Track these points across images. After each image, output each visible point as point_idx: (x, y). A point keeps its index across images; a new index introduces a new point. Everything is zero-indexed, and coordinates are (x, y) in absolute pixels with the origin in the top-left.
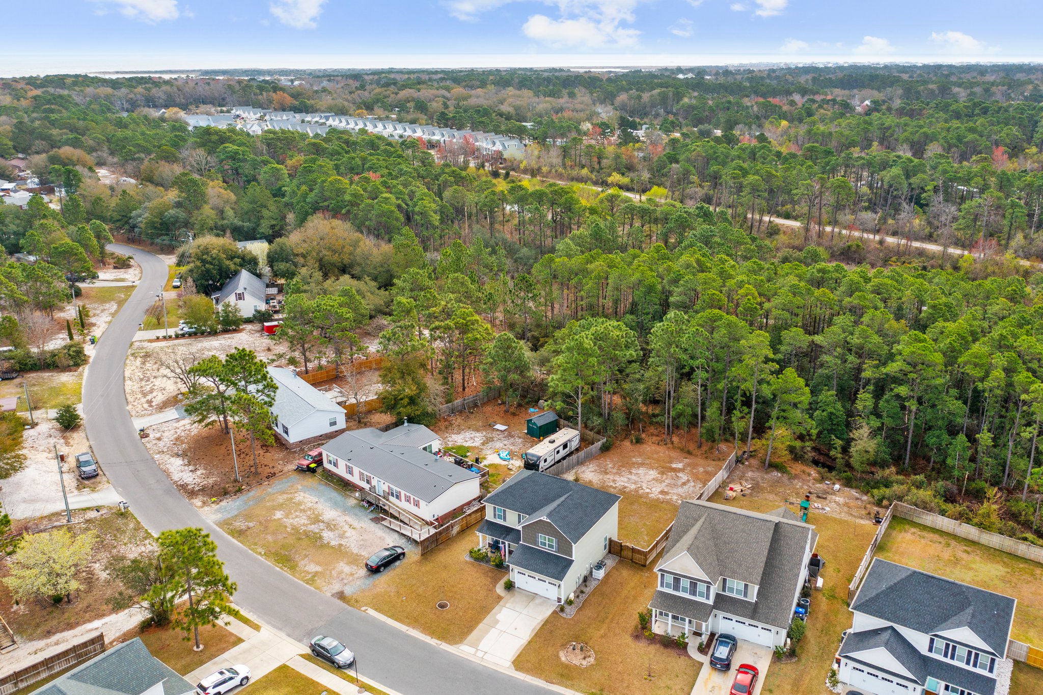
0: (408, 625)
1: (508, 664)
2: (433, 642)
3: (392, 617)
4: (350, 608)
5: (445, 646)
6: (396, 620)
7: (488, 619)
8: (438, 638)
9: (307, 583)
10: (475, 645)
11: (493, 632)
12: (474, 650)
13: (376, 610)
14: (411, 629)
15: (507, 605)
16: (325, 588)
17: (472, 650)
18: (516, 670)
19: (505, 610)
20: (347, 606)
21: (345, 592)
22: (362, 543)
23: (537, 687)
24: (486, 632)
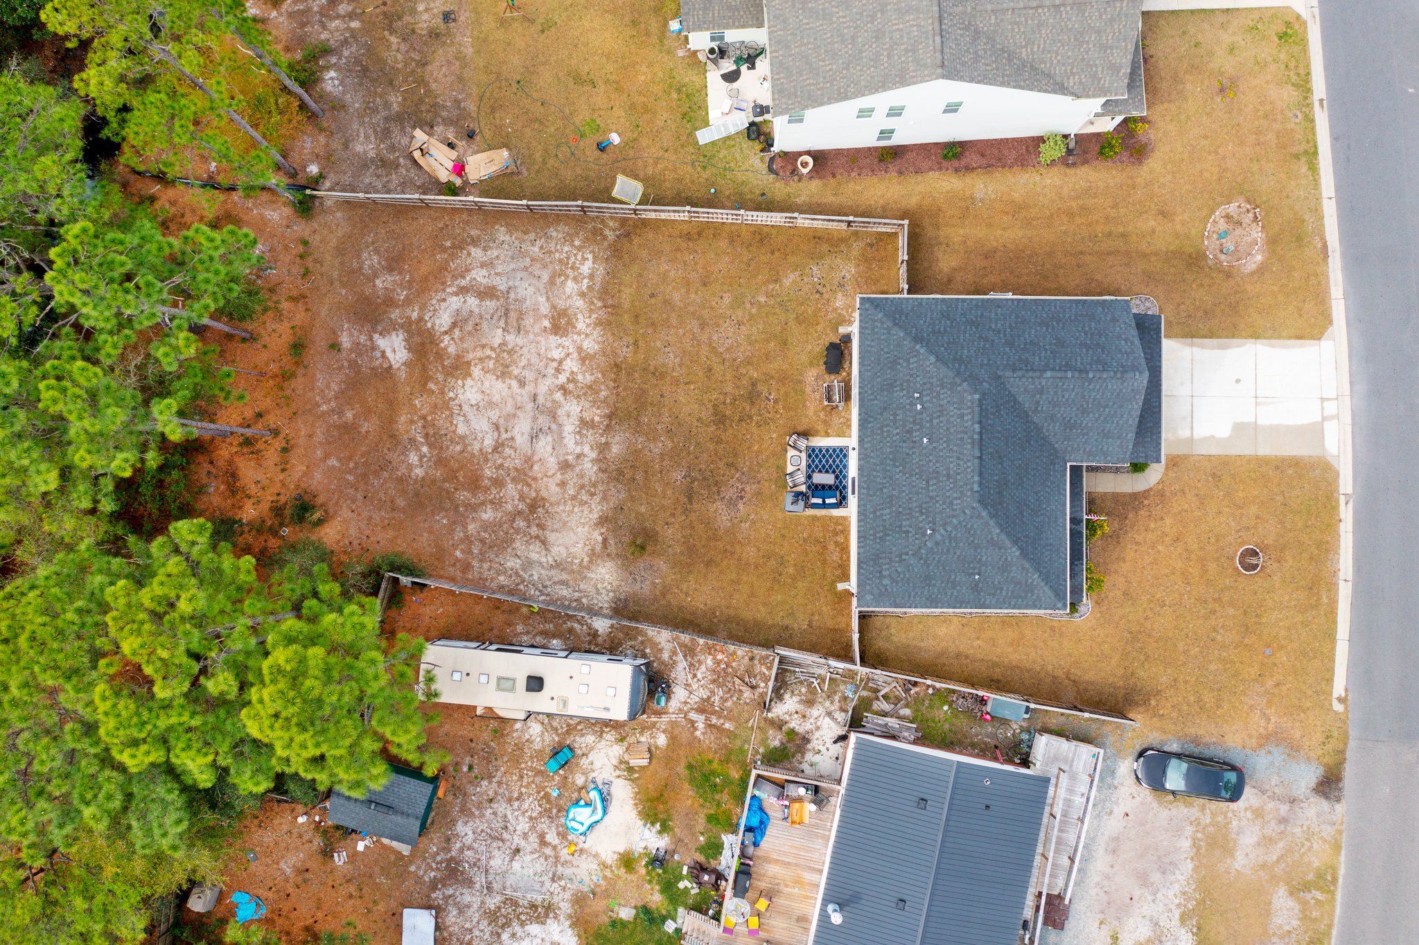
0: (1332, 588)
1: (1326, 344)
2: (1347, 514)
3: (1331, 636)
4: (1353, 733)
5: (1346, 483)
6: (1335, 622)
7: (1244, 448)
8: (1336, 508)
9: (1335, 880)
10: (1316, 431)
11: (1267, 418)
12: (1327, 425)
13: (1330, 681)
14: (1342, 575)
15: (1184, 433)
16: (1328, 831)
17: (1331, 429)
18: (1331, 322)
19: (1201, 431)
20: (1352, 744)
21: (1313, 784)
22: (1156, 877)
23: (1345, 268)
24: (1275, 430)
